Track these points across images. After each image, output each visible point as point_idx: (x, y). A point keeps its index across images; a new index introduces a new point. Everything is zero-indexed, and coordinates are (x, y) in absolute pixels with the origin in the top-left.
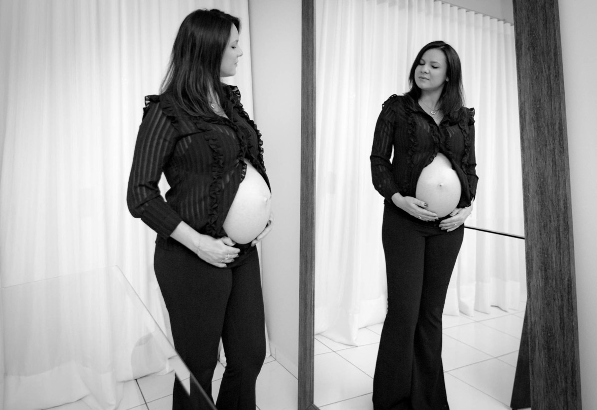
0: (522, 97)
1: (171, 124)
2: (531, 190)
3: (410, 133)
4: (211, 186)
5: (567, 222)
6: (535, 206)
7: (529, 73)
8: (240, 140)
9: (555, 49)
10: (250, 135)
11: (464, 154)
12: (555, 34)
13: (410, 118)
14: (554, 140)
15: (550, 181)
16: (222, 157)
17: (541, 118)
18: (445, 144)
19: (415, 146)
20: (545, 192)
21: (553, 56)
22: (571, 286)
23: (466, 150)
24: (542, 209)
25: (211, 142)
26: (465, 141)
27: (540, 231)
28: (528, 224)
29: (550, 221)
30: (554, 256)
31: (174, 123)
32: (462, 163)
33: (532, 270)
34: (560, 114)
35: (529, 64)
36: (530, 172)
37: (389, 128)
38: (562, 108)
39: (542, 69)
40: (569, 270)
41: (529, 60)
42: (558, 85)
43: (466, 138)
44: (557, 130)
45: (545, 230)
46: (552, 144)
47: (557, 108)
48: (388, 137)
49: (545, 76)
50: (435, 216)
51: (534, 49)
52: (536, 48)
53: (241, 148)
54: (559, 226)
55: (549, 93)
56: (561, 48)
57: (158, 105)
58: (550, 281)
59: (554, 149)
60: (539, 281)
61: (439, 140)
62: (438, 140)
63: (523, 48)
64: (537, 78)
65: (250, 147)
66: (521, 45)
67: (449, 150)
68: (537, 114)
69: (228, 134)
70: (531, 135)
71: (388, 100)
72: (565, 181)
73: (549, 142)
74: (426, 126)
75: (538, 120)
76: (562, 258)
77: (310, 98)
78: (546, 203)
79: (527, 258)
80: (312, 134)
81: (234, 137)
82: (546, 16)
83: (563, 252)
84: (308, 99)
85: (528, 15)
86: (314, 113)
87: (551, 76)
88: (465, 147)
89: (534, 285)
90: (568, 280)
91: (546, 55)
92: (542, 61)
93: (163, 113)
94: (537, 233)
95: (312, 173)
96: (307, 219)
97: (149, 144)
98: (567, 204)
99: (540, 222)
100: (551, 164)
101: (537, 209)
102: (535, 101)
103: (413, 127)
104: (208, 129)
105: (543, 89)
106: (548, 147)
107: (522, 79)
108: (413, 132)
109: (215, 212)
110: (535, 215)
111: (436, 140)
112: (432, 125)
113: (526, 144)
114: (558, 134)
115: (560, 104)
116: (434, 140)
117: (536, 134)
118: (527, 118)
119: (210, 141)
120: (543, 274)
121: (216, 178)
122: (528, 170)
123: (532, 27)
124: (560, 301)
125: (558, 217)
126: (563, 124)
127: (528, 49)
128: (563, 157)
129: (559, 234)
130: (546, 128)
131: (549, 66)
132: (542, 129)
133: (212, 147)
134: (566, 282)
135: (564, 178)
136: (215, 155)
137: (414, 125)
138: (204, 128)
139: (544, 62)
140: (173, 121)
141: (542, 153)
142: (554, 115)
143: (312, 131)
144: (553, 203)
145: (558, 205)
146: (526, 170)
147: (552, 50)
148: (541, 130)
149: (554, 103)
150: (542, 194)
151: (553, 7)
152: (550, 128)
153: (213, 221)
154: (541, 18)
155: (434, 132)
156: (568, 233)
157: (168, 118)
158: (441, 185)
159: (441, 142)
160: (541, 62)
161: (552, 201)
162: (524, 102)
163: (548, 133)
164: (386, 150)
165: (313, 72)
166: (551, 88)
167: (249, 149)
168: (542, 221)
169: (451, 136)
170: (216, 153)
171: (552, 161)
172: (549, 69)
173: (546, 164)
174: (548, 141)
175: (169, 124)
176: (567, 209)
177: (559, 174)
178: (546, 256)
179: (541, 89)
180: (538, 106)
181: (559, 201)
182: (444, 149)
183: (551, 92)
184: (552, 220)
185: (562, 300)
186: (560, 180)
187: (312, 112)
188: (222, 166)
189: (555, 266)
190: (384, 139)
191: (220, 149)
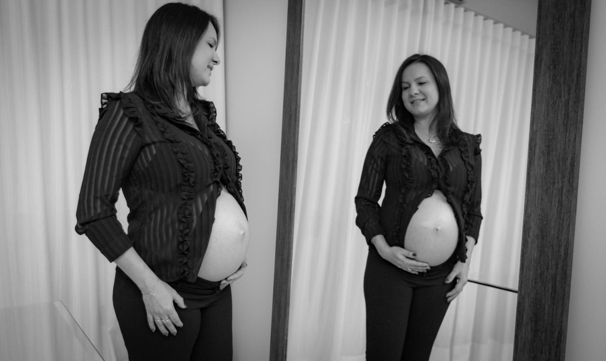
0: (535, 126)
1: (133, 128)
2: (531, 234)
3: (404, 166)
4: (180, 208)
5: (566, 270)
6: (533, 252)
7: (545, 97)
8: (214, 158)
9: (578, 69)
10: (227, 155)
11: (467, 191)
12: (581, 50)
13: (404, 150)
14: (563, 177)
15: (553, 224)
16: (193, 174)
17: (552, 151)
18: (445, 178)
19: (409, 183)
20: (546, 237)
21: (575, 78)
22: (561, 340)
23: (469, 186)
24: (541, 255)
25: (180, 155)
26: (468, 175)
27: (536, 279)
28: (523, 271)
29: (548, 269)
30: (546, 306)
31: (137, 126)
32: (463, 202)
33: (522, 321)
34: (574, 147)
35: (548, 86)
36: (532, 213)
37: (379, 163)
38: (577, 140)
39: (561, 93)
40: (561, 322)
41: (548, 81)
42: (576, 112)
43: (470, 172)
44: (569, 166)
45: (541, 278)
46: (560, 183)
47: (572, 140)
48: (377, 175)
49: (563, 101)
50: (426, 266)
51: (555, 67)
52: (557, 66)
53: (215, 167)
54: (556, 275)
55: (565, 122)
56: (586, 68)
57: (118, 103)
58: (539, 333)
59: (562, 188)
60: (528, 333)
61: (438, 174)
62: (436, 174)
63: (543, 66)
64: (554, 103)
65: (226, 168)
66: (541, 61)
67: (448, 185)
68: (548, 146)
69: (200, 149)
70: (539, 171)
71: (379, 130)
72: (569, 225)
73: (558, 180)
74: (422, 158)
75: (549, 154)
76: (555, 309)
77: (293, 118)
78: (545, 249)
79: (518, 308)
80: (293, 161)
81: (207, 152)
82: (574, 26)
83: (557, 303)
84: (290, 119)
85: (554, 24)
86: (296, 137)
87: (571, 101)
88: (468, 181)
89: (522, 338)
90: (559, 333)
91: (567, 76)
92: (562, 83)
93: (124, 113)
94: (532, 281)
95: (291, 209)
96: (282, 261)
97: (106, 149)
98: (568, 251)
99: (537, 270)
100: (557, 205)
101: (536, 255)
102: (548, 131)
103: (407, 160)
104: (177, 141)
105: (559, 117)
106: (556, 185)
107: (537, 104)
108: (408, 166)
109: (186, 238)
110: (532, 261)
111: (434, 173)
112: (429, 157)
113: (532, 181)
114: (568, 170)
115: (576, 135)
116: (433, 174)
117: (545, 170)
118: (537, 151)
119: (178, 154)
120: (533, 326)
121: (186, 198)
122: (531, 211)
123: (557, 40)
124: (547, 355)
125: (557, 264)
126: (576, 160)
127: (549, 68)
128: (571, 197)
129: (555, 284)
130: (556, 163)
131: (569, 90)
132: (552, 164)
133: (182, 162)
134: (556, 335)
135: (568, 222)
136: (185, 171)
137: (408, 157)
138: (171, 139)
139: (564, 84)
140: (137, 124)
141: (549, 192)
142: (567, 148)
143: (293, 159)
144: (553, 249)
145: (559, 251)
146: (529, 211)
147: (575, 70)
148: (551, 166)
149: (569, 134)
150: (543, 238)
151: (584, 16)
152: (561, 163)
153: (186, 248)
154: (567, 29)
155: (432, 165)
156: (565, 283)
157: (131, 119)
158: (437, 230)
159: (441, 177)
160: (560, 84)
161: (552, 246)
162: (536, 132)
163: (558, 170)
164: (374, 190)
165: (297, 88)
166: (568, 115)
167: (225, 171)
168: (539, 268)
169: (451, 169)
170: (186, 169)
171: (559, 201)
172: (569, 94)
173: (551, 205)
174: (557, 178)
175: (131, 126)
176: (567, 256)
177: (564, 216)
178: (538, 306)
179: (557, 117)
180: (551, 137)
181: (560, 246)
182: (442, 183)
183: (568, 121)
184: (550, 268)
185: (550, 353)
186: (565, 223)
187: (295, 136)
188: (193, 184)
189: (546, 318)
190: (372, 176)
191: (191, 165)
